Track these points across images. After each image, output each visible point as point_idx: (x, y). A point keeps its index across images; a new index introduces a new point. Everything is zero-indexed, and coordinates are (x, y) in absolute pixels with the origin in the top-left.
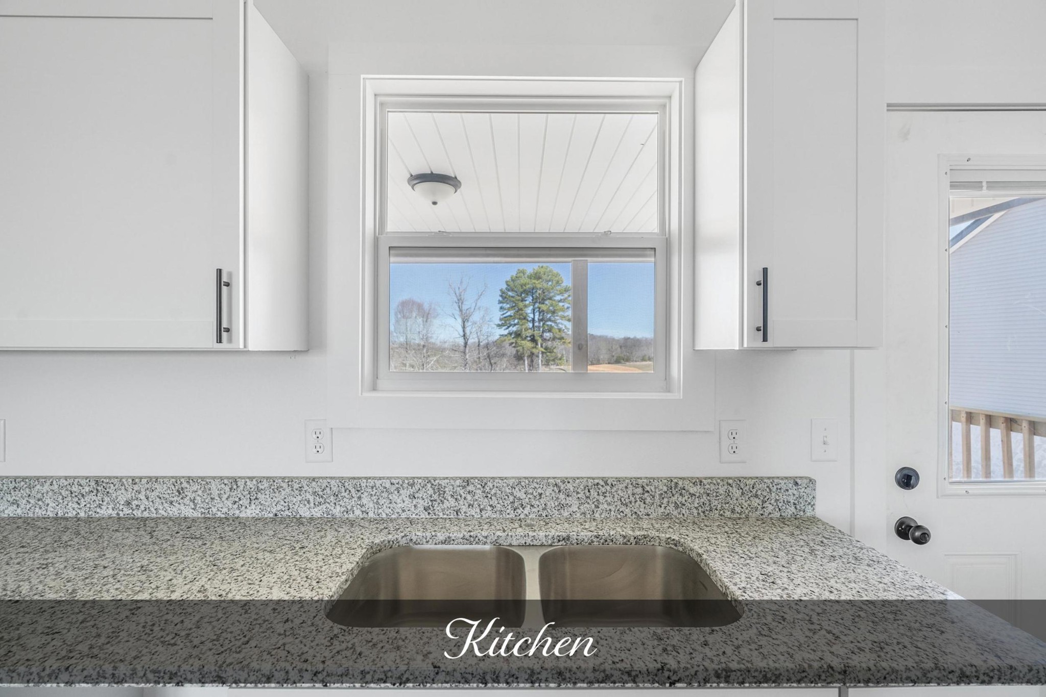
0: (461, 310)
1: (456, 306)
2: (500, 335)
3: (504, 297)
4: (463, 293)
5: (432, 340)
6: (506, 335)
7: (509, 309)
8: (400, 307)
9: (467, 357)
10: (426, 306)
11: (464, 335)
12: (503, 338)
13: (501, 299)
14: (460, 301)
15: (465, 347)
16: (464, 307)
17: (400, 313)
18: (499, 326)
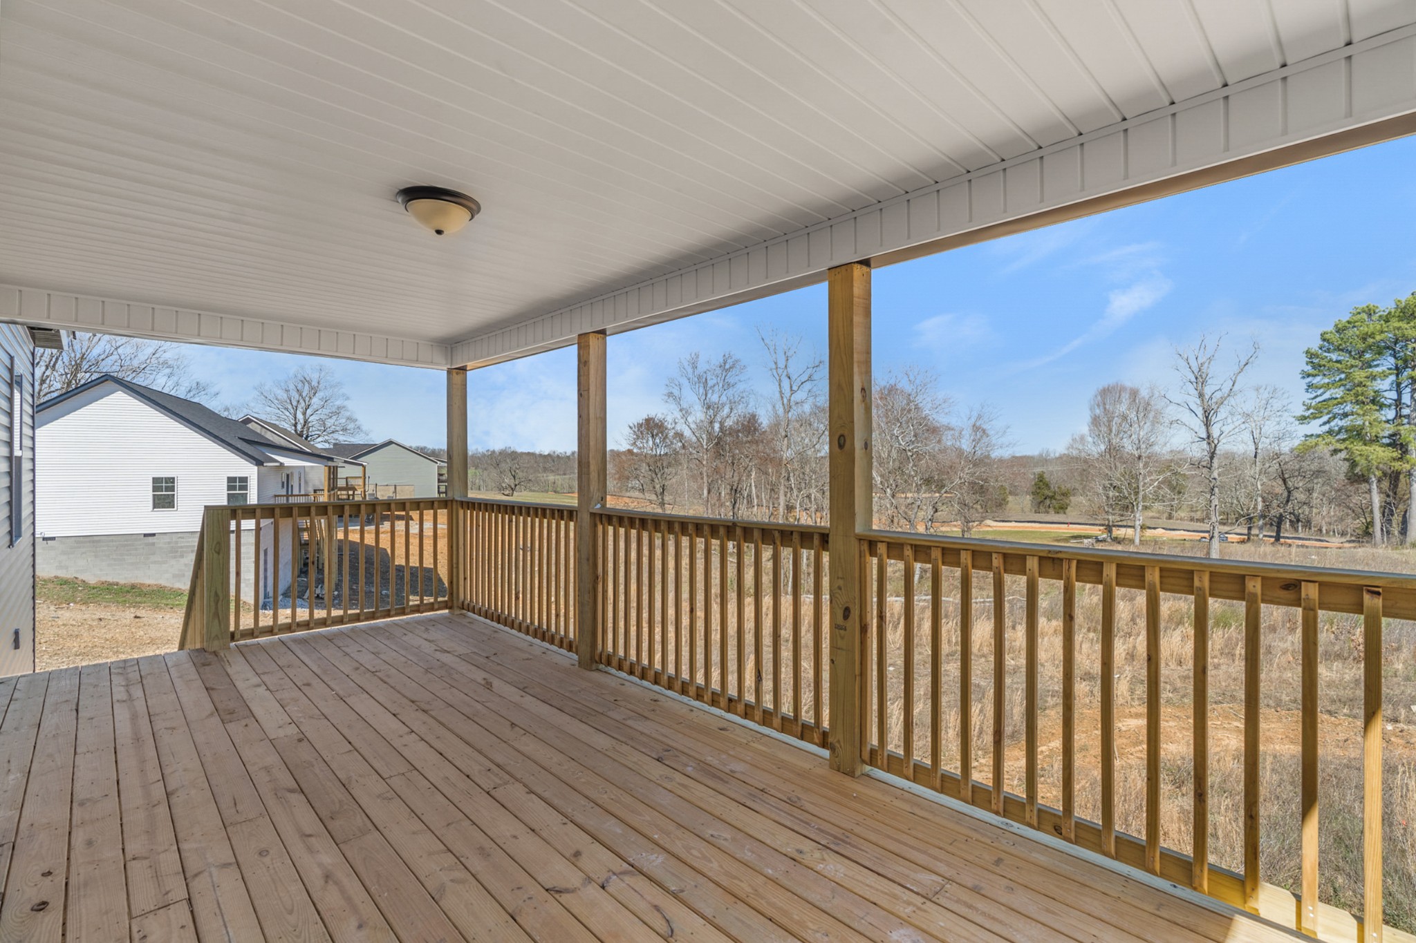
0: (1201, 395)
1: (1191, 389)
2: (1306, 436)
3: (1316, 363)
4: (1206, 365)
5: (1156, 449)
6: (1318, 436)
7: (1327, 387)
8: (1099, 398)
9: (1215, 474)
10: (1144, 393)
11: (1208, 437)
12: (1313, 441)
13: (1308, 368)
14: (1200, 380)
15: (1212, 458)
16: (1208, 391)
17: (1098, 405)
18: (1303, 419)
